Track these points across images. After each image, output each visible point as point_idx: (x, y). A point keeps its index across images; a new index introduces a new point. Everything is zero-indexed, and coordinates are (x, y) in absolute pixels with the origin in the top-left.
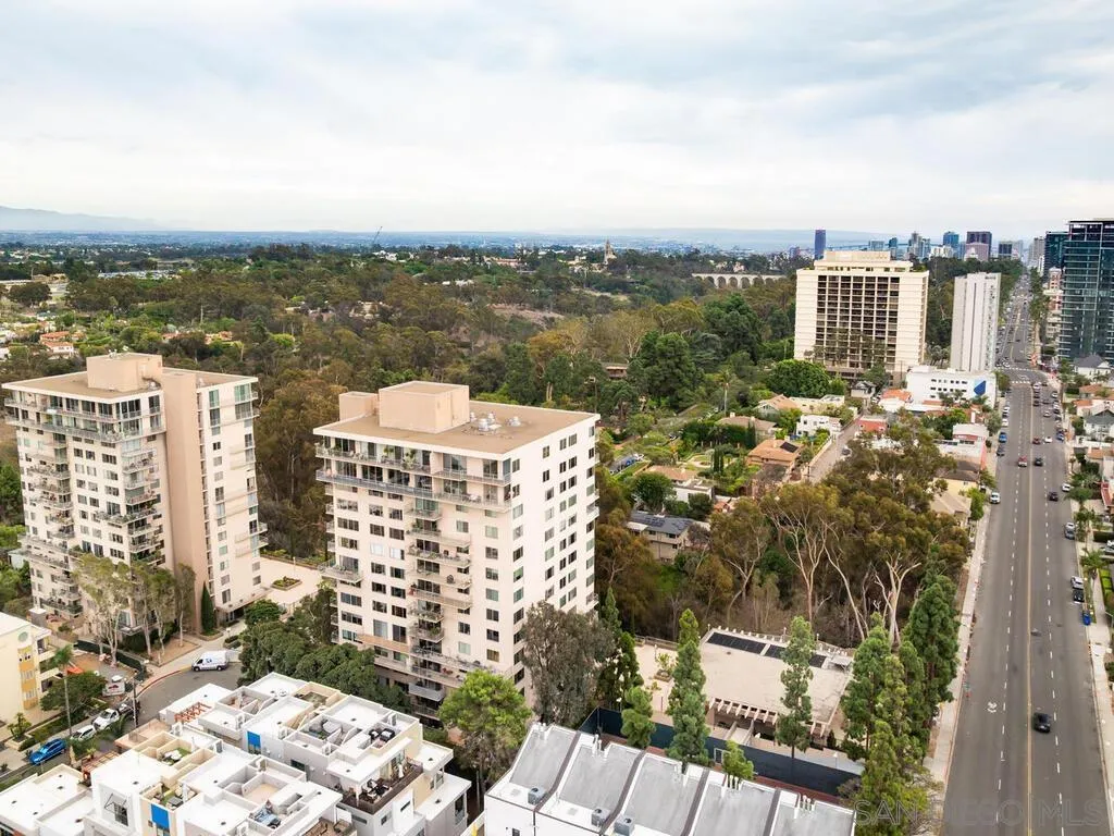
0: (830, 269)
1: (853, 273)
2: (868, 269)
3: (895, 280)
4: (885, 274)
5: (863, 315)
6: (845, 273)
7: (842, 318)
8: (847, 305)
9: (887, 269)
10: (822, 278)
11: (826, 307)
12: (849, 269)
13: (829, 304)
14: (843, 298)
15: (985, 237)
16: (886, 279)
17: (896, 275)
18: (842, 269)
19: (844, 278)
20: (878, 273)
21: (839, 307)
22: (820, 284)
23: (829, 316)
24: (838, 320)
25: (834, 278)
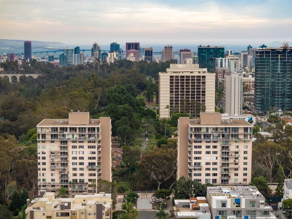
0: (175, 72)
1: (185, 74)
2: (191, 72)
3: (204, 77)
4: (199, 75)
5: (190, 93)
6: (181, 74)
7: (181, 95)
8: (183, 89)
9: (199, 72)
10: (171, 77)
11: (174, 90)
12: (183, 72)
13: (175, 88)
14: (181, 86)
15: (136, 46)
16: (200, 77)
17: (204, 75)
18: (180, 72)
19: (181, 77)
20: (196, 74)
21: (180, 90)
22: (171, 80)
23: (175, 94)
24: (180, 96)
25: (177, 77)
